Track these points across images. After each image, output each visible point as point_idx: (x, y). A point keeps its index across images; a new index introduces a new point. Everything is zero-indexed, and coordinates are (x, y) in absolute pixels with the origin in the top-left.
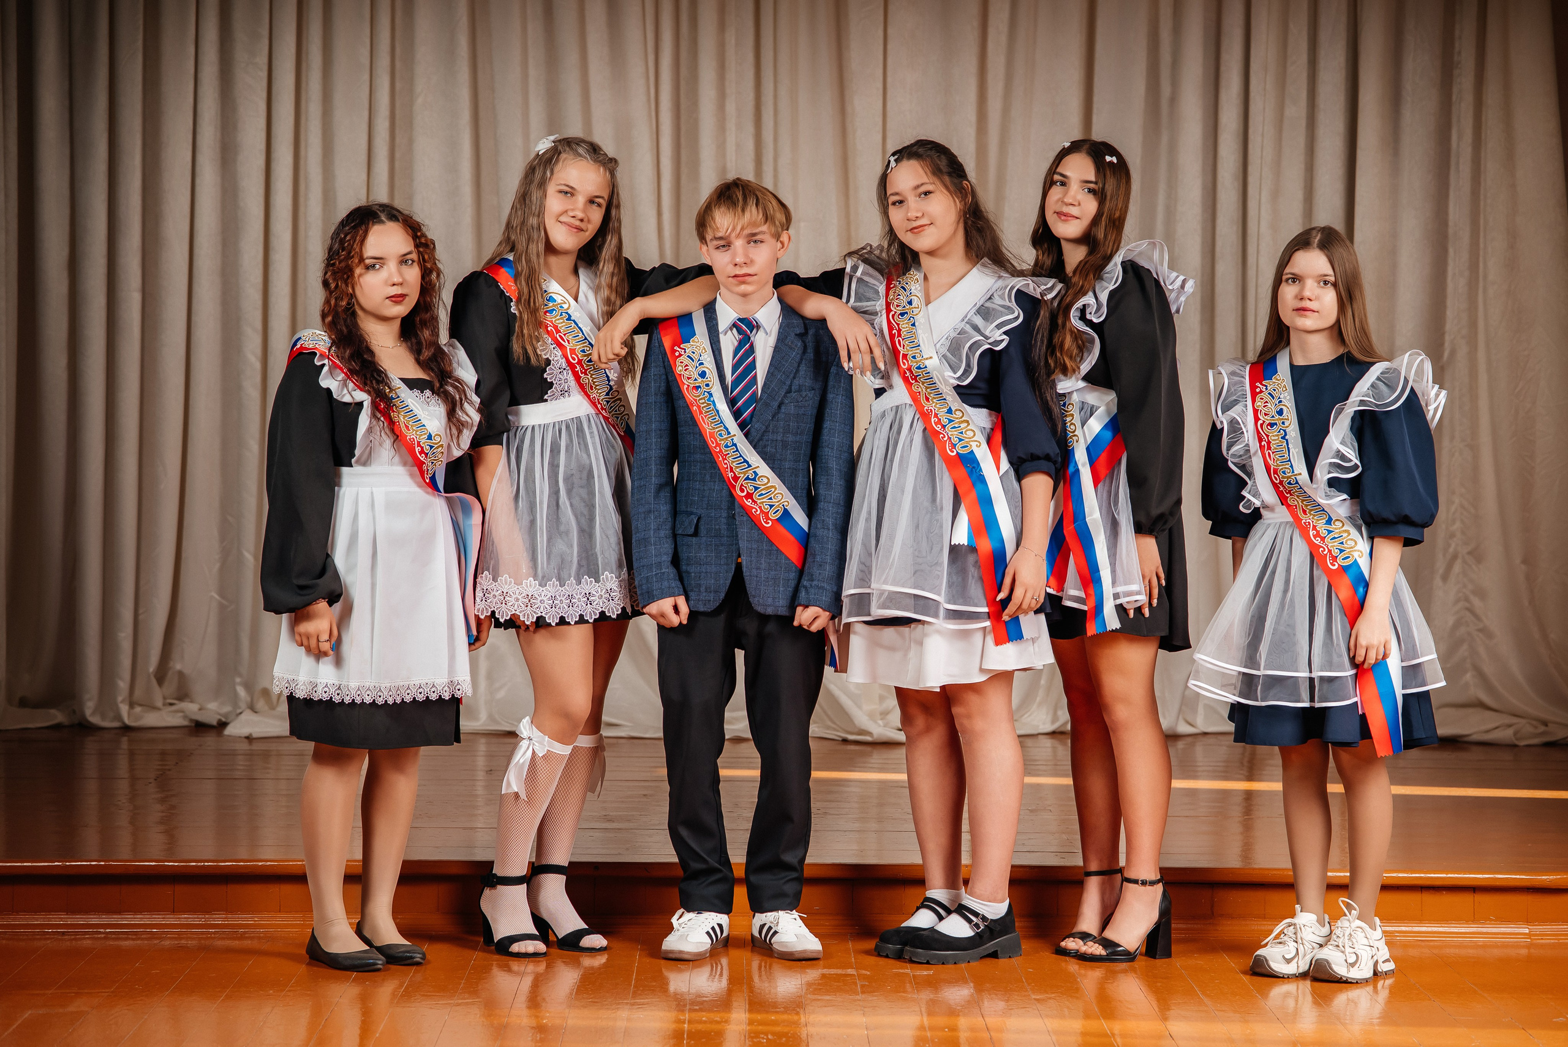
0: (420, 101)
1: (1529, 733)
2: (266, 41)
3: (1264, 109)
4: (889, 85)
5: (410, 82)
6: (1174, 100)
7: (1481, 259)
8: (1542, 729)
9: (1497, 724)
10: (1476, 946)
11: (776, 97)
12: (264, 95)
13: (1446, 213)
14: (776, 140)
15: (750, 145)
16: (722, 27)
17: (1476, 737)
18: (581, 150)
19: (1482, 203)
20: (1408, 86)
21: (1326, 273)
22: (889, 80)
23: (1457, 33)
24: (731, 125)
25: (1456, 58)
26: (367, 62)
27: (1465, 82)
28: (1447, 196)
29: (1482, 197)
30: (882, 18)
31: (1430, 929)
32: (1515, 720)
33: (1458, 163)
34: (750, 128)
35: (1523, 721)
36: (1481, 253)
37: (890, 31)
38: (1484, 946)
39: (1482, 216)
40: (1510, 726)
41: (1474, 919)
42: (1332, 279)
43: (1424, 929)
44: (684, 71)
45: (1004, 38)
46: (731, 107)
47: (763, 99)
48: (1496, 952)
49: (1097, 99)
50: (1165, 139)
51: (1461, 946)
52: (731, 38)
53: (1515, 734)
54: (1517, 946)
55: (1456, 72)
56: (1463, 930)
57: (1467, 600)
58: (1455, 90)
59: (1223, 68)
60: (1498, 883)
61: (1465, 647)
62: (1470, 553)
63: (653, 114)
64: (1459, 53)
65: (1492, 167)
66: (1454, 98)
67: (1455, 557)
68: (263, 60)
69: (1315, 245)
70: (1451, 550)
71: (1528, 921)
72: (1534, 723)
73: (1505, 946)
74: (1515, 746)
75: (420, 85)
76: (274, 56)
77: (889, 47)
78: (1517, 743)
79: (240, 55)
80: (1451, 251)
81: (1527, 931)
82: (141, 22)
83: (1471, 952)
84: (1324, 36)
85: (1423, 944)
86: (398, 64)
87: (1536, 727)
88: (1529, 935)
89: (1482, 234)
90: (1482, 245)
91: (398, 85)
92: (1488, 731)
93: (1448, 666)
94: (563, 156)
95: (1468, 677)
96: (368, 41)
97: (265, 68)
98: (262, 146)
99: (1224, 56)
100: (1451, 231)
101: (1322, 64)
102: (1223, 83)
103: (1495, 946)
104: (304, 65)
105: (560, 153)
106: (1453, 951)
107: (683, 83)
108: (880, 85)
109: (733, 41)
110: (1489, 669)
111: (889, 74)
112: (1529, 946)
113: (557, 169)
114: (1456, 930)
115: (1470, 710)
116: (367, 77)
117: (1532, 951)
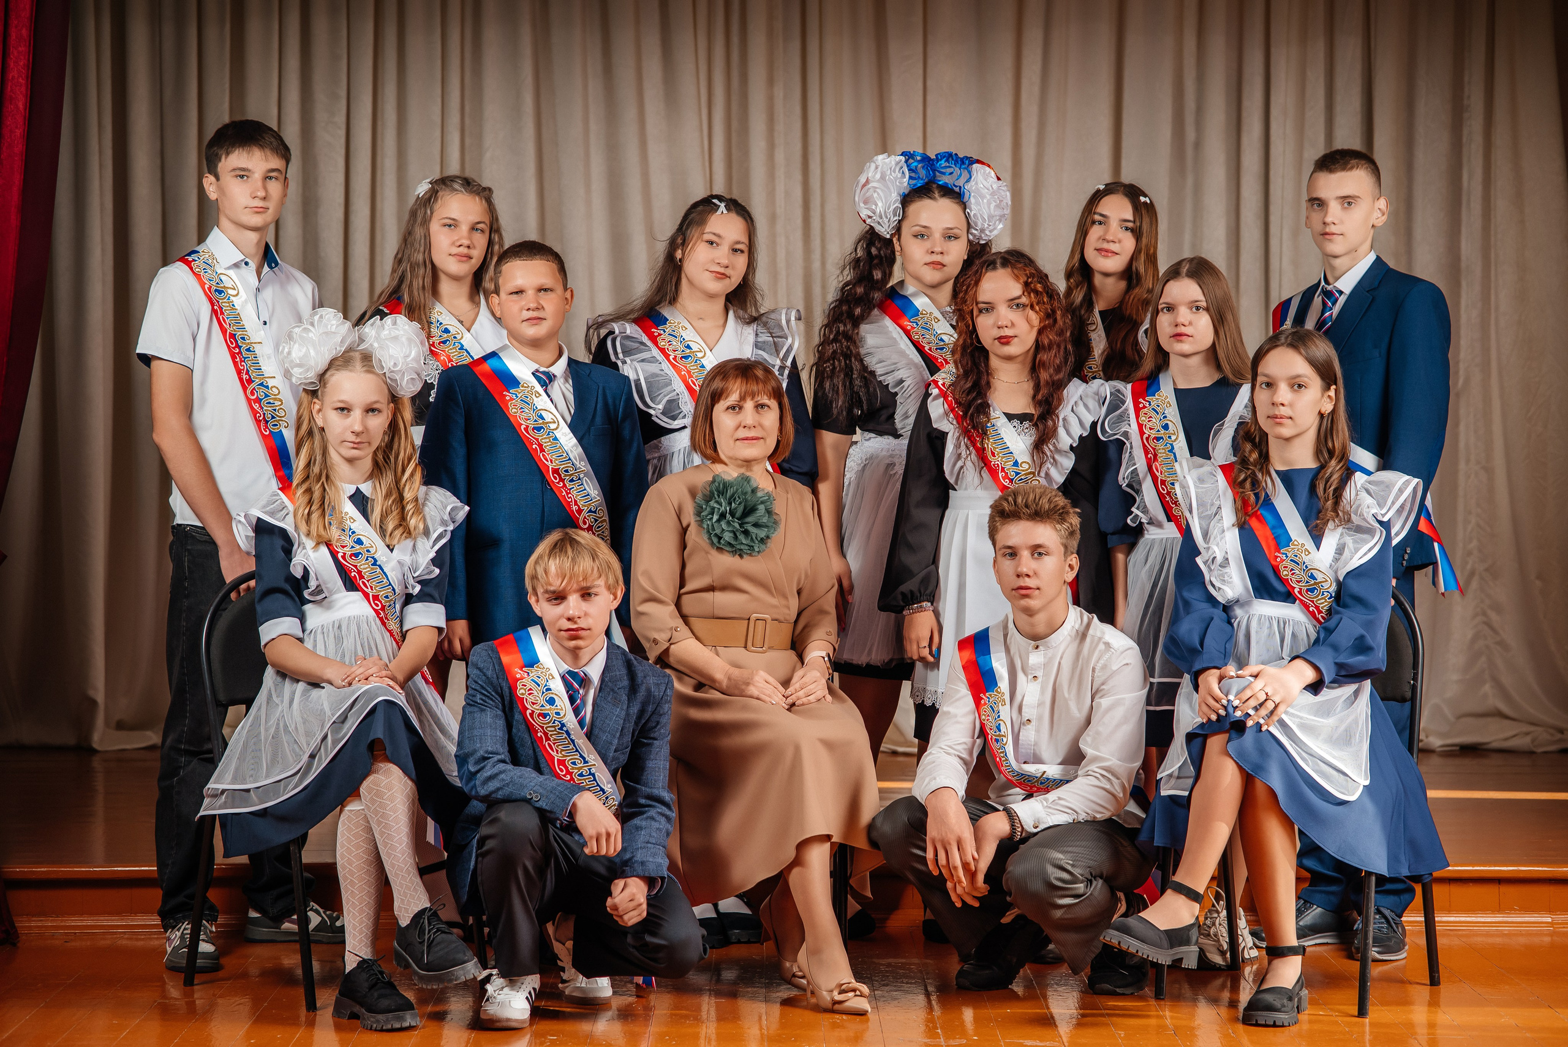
0: (488, 155)
1: (1543, 740)
2: (344, 102)
3: (1284, 151)
4: (928, 134)
5: (479, 137)
6: (1198, 145)
7: (1493, 291)
8: (1559, 736)
9: (1514, 733)
10: (1502, 934)
11: (822, 146)
12: (343, 151)
13: (1459, 248)
14: (822, 187)
15: (798, 192)
16: (771, 81)
17: (1495, 745)
18: (456, 186)
19: (1493, 239)
20: (1420, 129)
21: (1196, 299)
22: (929, 129)
23: (1466, 79)
24: (780, 173)
25: (1465, 102)
26: (438, 120)
27: (1474, 125)
28: (1459, 232)
29: (1492, 232)
30: (921, 72)
31: (1458, 919)
32: (1532, 728)
33: (1469, 201)
34: (798, 176)
35: (1539, 729)
36: (1493, 285)
37: (929, 83)
38: (1509, 935)
39: (1493, 250)
40: (1527, 734)
41: (1499, 909)
42: (1204, 304)
43: (1452, 919)
44: (735, 124)
45: (1036, 90)
46: (780, 156)
47: (811, 149)
48: (1522, 940)
49: (1125, 144)
50: (1190, 181)
51: (1488, 934)
52: (779, 92)
53: (1533, 741)
54: (1540, 934)
55: (1466, 115)
56: (1489, 920)
57: (1484, 614)
58: (1465, 132)
59: (1244, 114)
60: (1521, 875)
61: (1483, 659)
62: (1486, 570)
63: (707, 164)
64: (1469, 97)
65: (1502, 205)
66: (1464, 140)
67: (1472, 574)
68: (341, 119)
69: (1184, 274)
70: (1469, 567)
71: (1550, 910)
72: (1552, 731)
73: (1529, 934)
74: (1532, 753)
75: (489, 140)
76: (352, 116)
77: (929, 98)
78: (1535, 750)
79: (320, 115)
80: (1464, 283)
81: (1549, 920)
82: (227, 86)
83: (1498, 940)
84: (1340, 83)
85: (1451, 933)
86: (467, 121)
87: (1552, 735)
88: (1551, 924)
89: (1493, 268)
90: (1493, 278)
91: (468, 141)
92: (1506, 739)
93: (1468, 677)
94: (440, 194)
95: (1487, 688)
96: (439, 100)
97: (344, 127)
98: (341, 200)
99: (1246, 103)
100: (1463, 265)
101: (1338, 109)
102: (1245, 128)
103: (1520, 934)
104: (379, 123)
105: (438, 191)
106: (1479, 939)
107: (734, 135)
108: (920, 134)
109: (781, 95)
110: (1507, 680)
111: (929, 123)
112: (1552, 934)
113: (437, 206)
114: (1482, 920)
115: (1489, 719)
116: (438, 133)
117: (1555, 938)
